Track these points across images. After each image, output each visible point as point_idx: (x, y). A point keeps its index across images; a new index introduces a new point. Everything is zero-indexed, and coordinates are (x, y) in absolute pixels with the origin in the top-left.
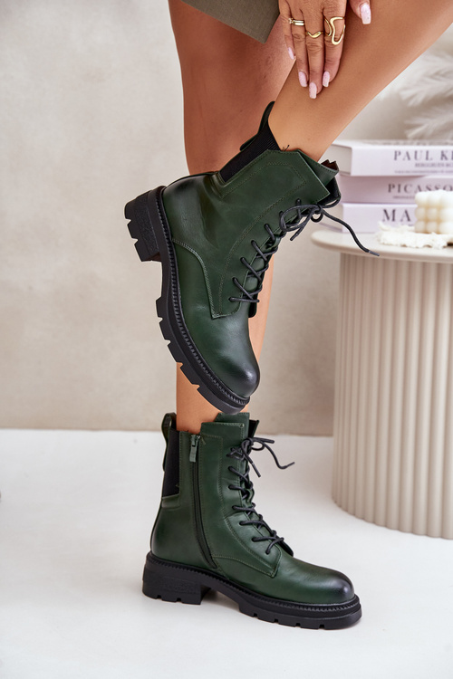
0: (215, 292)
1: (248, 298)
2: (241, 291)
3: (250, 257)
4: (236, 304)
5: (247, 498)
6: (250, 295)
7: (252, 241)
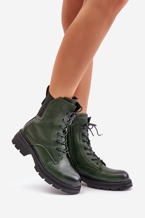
0: (52, 155)
1: (64, 152)
2: (61, 151)
3: (59, 138)
4: (61, 156)
5: (89, 145)
6: (65, 151)
7: (58, 133)
